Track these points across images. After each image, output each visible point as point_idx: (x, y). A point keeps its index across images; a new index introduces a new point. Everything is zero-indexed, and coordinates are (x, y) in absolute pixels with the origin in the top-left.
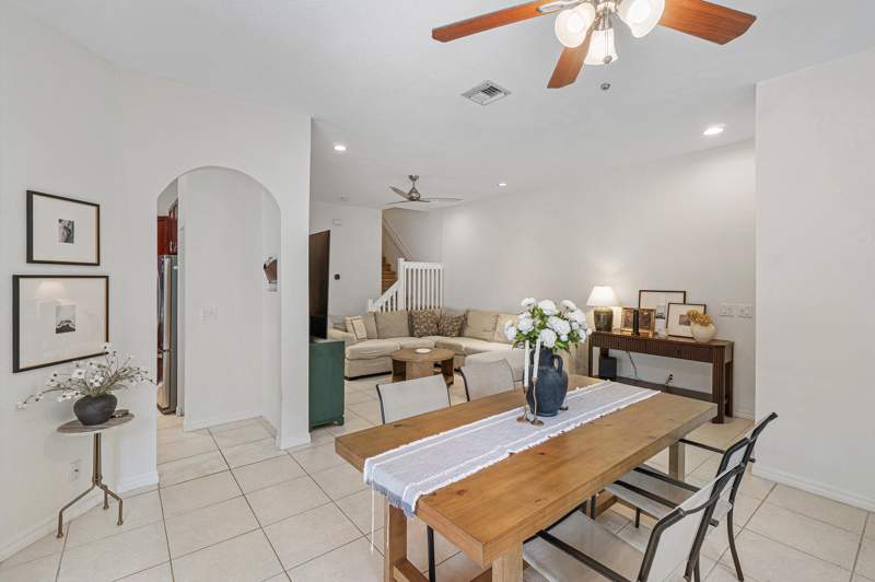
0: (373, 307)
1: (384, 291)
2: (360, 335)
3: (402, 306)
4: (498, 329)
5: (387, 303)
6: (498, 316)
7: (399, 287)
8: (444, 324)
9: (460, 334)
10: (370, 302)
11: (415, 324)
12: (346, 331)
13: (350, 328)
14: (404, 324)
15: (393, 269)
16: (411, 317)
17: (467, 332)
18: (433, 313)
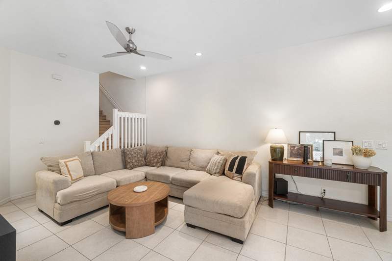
0: (91, 147)
1: (101, 134)
2: (75, 175)
3: (116, 145)
4: (191, 160)
5: (103, 143)
6: (191, 151)
7: (114, 130)
8: (150, 157)
9: (163, 164)
10: (88, 143)
11: (127, 160)
12: (60, 173)
13: (64, 169)
14: (119, 160)
15: (108, 118)
16: (124, 154)
17: (167, 163)
18: (141, 150)
